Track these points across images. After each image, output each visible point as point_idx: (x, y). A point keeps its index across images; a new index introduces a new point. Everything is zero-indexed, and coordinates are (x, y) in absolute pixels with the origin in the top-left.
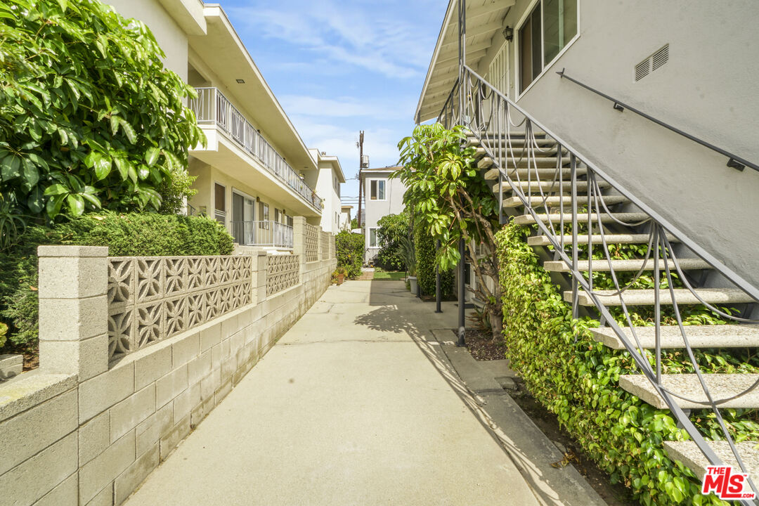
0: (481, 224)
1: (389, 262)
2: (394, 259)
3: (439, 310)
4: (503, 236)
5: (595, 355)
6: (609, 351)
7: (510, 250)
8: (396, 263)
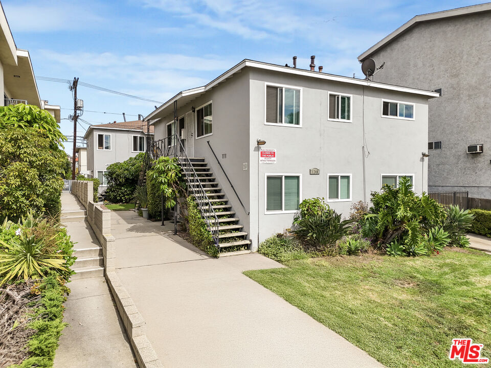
0: (183, 191)
1: (115, 197)
2: (120, 195)
3: (163, 225)
4: (189, 199)
5: (203, 225)
6: (206, 224)
7: (190, 203)
8: (121, 198)
